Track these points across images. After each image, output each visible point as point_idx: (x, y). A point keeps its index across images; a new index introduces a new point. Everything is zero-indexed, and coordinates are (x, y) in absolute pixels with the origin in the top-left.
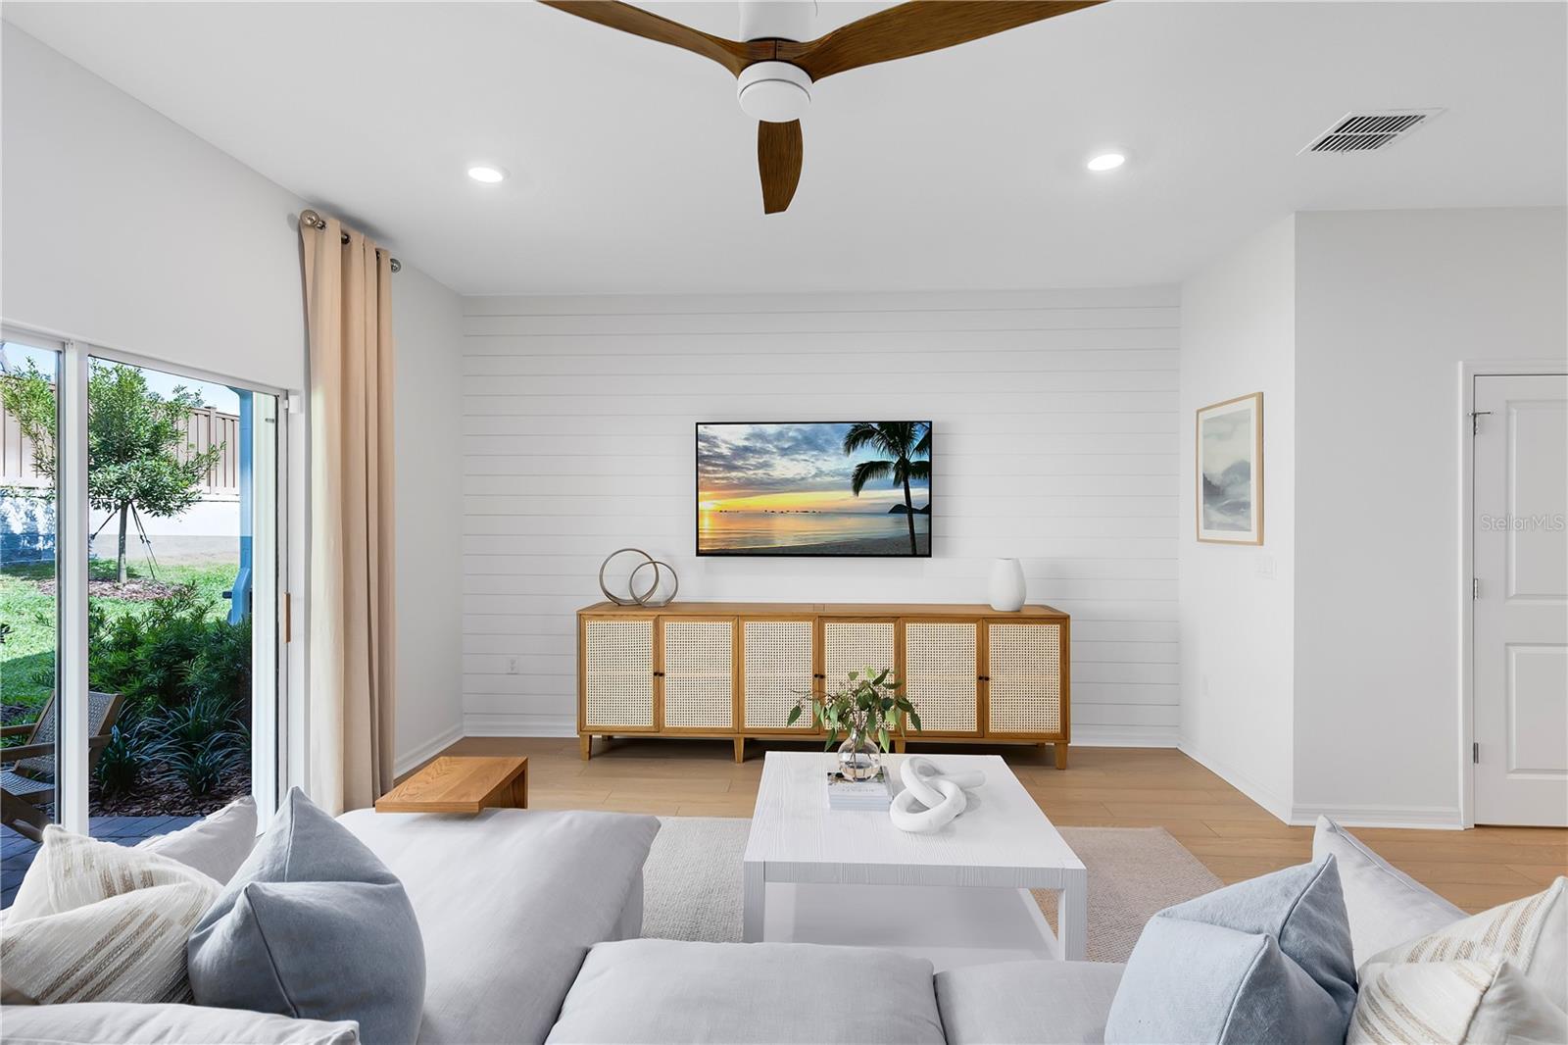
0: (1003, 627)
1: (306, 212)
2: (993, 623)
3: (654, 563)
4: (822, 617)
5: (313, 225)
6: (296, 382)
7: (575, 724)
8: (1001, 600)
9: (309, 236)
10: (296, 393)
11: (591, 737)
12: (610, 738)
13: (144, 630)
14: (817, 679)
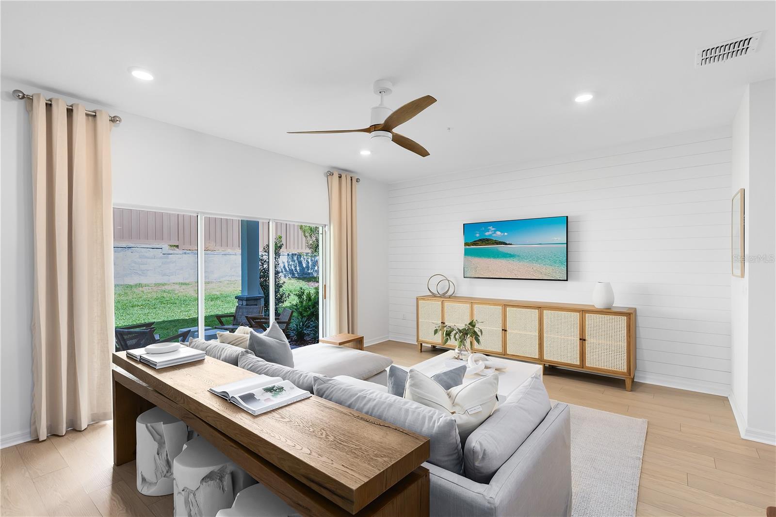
0: (593, 315)
1: (328, 172)
2: (588, 313)
3: (448, 280)
4: (506, 305)
5: (330, 175)
6: (327, 223)
7: (415, 339)
8: (598, 302)
9: (330, 178)
10: (327, 225)
11: (421, 344)
12: (434, 347)
13: (313, 297)
14: (504, 331)
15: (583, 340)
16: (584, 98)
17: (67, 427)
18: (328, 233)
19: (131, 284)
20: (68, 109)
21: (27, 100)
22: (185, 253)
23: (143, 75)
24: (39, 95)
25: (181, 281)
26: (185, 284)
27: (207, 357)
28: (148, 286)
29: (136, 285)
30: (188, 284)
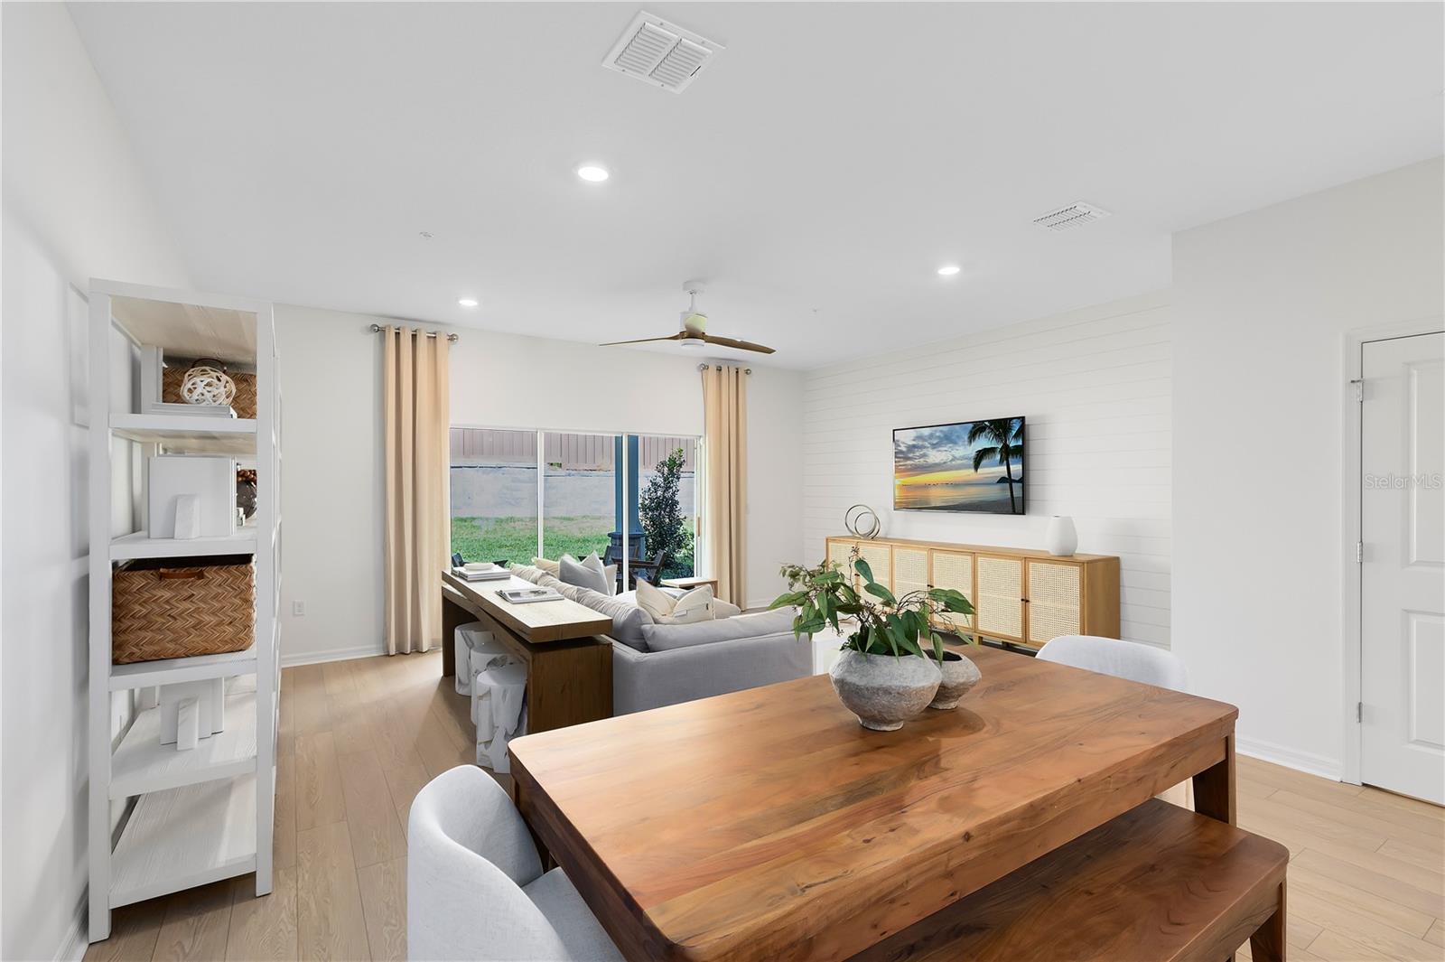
0: (1039, 565)
1: (700, 365)
2: (1032, 562)
3: (872, 514)
5: (705, 368)
9: (704, 372)
10: (703, 437)
14: (929, 587)
15: (1026, 601)
16: (949, 271)
17: (412, 649)
18: (703, 447)
19: (503, 517)
20: (413, 335)
21: (380, 331)
22: (569, 475)
23: (468, 303)
24: (389, 326)
25: (564, 515)
26: (569, 519)
27: (512, 576)
28: (522, 520)
29: (507, 519)
30: (573, 520)
